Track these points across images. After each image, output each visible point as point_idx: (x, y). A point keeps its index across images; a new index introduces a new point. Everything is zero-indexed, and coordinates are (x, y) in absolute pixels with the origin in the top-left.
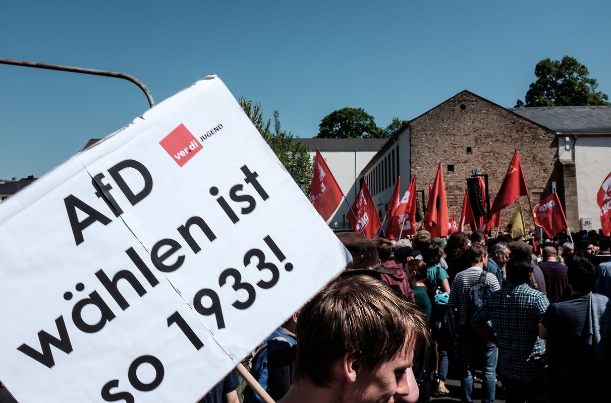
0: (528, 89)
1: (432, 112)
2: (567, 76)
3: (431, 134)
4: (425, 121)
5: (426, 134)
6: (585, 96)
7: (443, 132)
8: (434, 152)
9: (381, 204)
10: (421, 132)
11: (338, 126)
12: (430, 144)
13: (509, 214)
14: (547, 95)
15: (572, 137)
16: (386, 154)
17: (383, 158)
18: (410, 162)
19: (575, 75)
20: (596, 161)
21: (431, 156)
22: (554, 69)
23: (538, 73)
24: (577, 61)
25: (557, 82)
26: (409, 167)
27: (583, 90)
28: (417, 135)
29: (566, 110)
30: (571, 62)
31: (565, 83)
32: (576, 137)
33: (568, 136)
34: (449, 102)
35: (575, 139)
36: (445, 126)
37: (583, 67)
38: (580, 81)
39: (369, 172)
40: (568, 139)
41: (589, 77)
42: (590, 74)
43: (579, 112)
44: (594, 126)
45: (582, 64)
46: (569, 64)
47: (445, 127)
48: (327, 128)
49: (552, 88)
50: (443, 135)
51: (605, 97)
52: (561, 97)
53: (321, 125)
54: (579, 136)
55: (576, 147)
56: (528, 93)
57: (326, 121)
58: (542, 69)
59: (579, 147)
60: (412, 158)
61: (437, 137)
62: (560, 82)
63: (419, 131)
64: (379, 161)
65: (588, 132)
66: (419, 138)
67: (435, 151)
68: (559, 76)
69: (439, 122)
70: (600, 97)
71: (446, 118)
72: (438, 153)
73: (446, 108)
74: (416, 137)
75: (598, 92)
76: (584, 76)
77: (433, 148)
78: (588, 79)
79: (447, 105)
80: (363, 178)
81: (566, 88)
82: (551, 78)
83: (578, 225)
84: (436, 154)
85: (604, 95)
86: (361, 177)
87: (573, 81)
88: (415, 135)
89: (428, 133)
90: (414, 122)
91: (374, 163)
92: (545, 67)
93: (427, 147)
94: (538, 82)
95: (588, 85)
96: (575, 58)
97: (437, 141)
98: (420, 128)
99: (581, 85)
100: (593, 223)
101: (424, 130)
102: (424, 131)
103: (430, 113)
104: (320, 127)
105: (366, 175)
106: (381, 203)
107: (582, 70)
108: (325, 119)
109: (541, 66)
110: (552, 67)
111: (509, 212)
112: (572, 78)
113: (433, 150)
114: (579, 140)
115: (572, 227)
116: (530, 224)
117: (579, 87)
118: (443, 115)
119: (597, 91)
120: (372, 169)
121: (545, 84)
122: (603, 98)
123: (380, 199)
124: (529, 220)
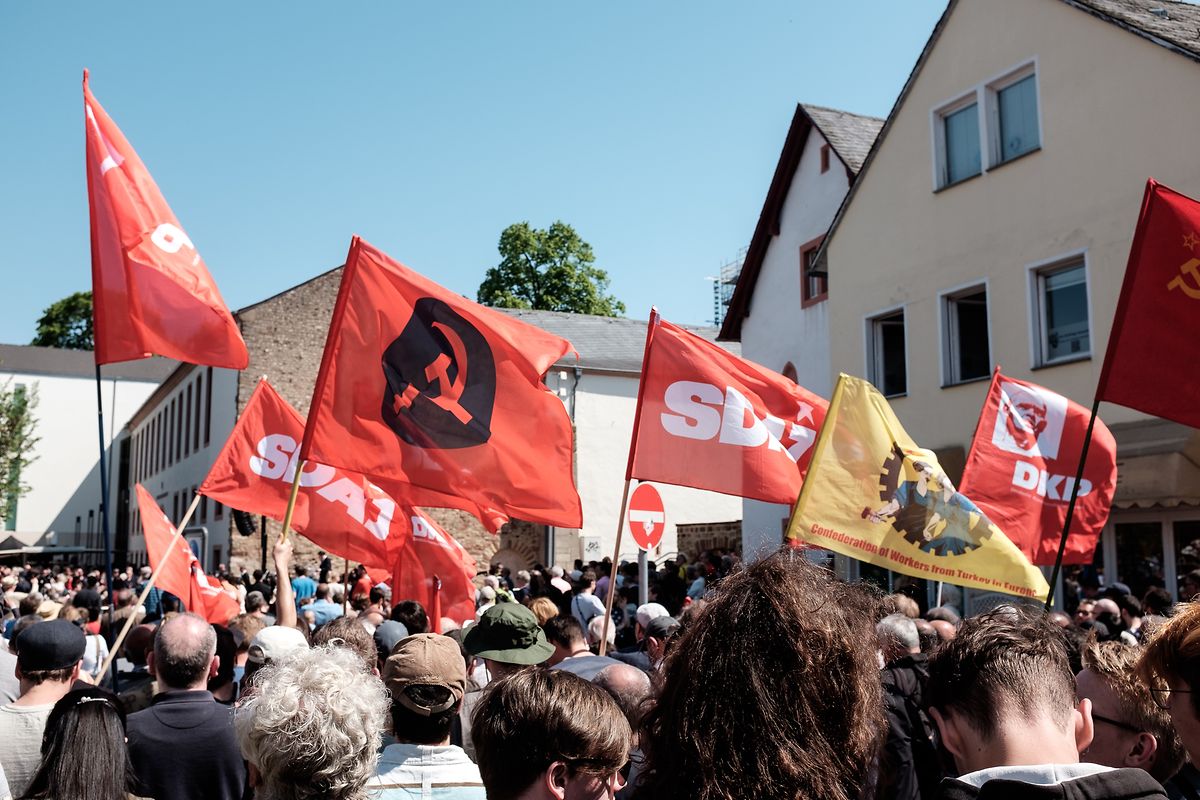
0: (483, 278)
1: (294, 295)
2: (557, 260)
3: (287, 343)
4: (275, 312)
5: (276, 342)
6: (589, 301)
7: (314, 340)
8: (290, 381)
9: (165, 495)
10: (267, 337)
11: (81, 328)
12: (284, 364)
13: (444, 524)
14: (519, 293)
15: (572, 372)
16: (183, 386)
17: (175, 394)
18: (237, 401)
19: (572, 259)
20: (613, 423)
21: (283, 390)
22: (534, 242)
23: (505, 247)
24: (575, 233)
25: (538, 269)
26: (235, 411)
27: (585, 289)
28: (256, 341)
29: (561, 320)
30: (565, 233)
31: (553, 272)
32: (578, 373)
33: (564, 369)
34: (332, 277)
35: (577, 378)
36: (319, 327)
37: (586, 246)
38: (579, 272)
39: (143, 425)
40: (564, 375)
41: (595, 266)
42: (596, 261)
43: (584, 326)
44: (610, 355)
45: (585, 240)
46: (561, 237)
47: (319, 330)
48: (56, 328)
49: (529, 281)
50: (314, 345)
51: (620, 307)
52: (545, 297)
53: (43, 322)
54: (586, 372)
55: (577, 393)
56: (483, 286)
57: (54, 313)
58: (513, 242)
59: (584, 393)
60: (242, 391)
61: (300, 350)
62: (543, 269)
63: (260, 333)
64: (167, 402)
65: (600, 365)
66: (259, 348)
67: (295, 380)
68: (544, 258)
69: (307, 317)
70: (613, 306)
71: (322, 310)
72: (301, 384)
73: (325, 288)
74: (255, 345)
75: (609, 297)
76: (586, 264)
77: (291, 373)
78: (594, 270)
79: (327, 283)
80: (130, 438)
81: (554, 281)
82: (528, 261)
83: (576, 550)
84: (295, 386)
85: (619, 303)
86: (124, 437)
87: (568, 269)
88: (252, 342)
89: (282, 339)
90: (253, 311)
91: (155, 406)
92: (518, 237)
93: (276, 370)
94: (503, 265)
95: (593, 281)
96: (572, 227)
97: (300, 358)
98: (263, 327)
99: (580, 280)
100: (602, 545)
101: (273, 331)
102: (273, 335)
103: (289, 295)
104: (39, 324)
105: (136, 432)
106: (164, 491)
107: (583, 250)
108: (52, 309)
109: (510, 236)
110: (531, 238)
111: (444, 519)
112: (566, 265)
113: (290, 376)
114: (584, 380)
115: (566, 553)
116: (484, 547)
117: (577, 283)
118: (317, 304)
119: (607, 294)
120: (148, 420)
121: (515, 270)
122: (617, 308)
123: (162, 484)
124: (483, 537)
